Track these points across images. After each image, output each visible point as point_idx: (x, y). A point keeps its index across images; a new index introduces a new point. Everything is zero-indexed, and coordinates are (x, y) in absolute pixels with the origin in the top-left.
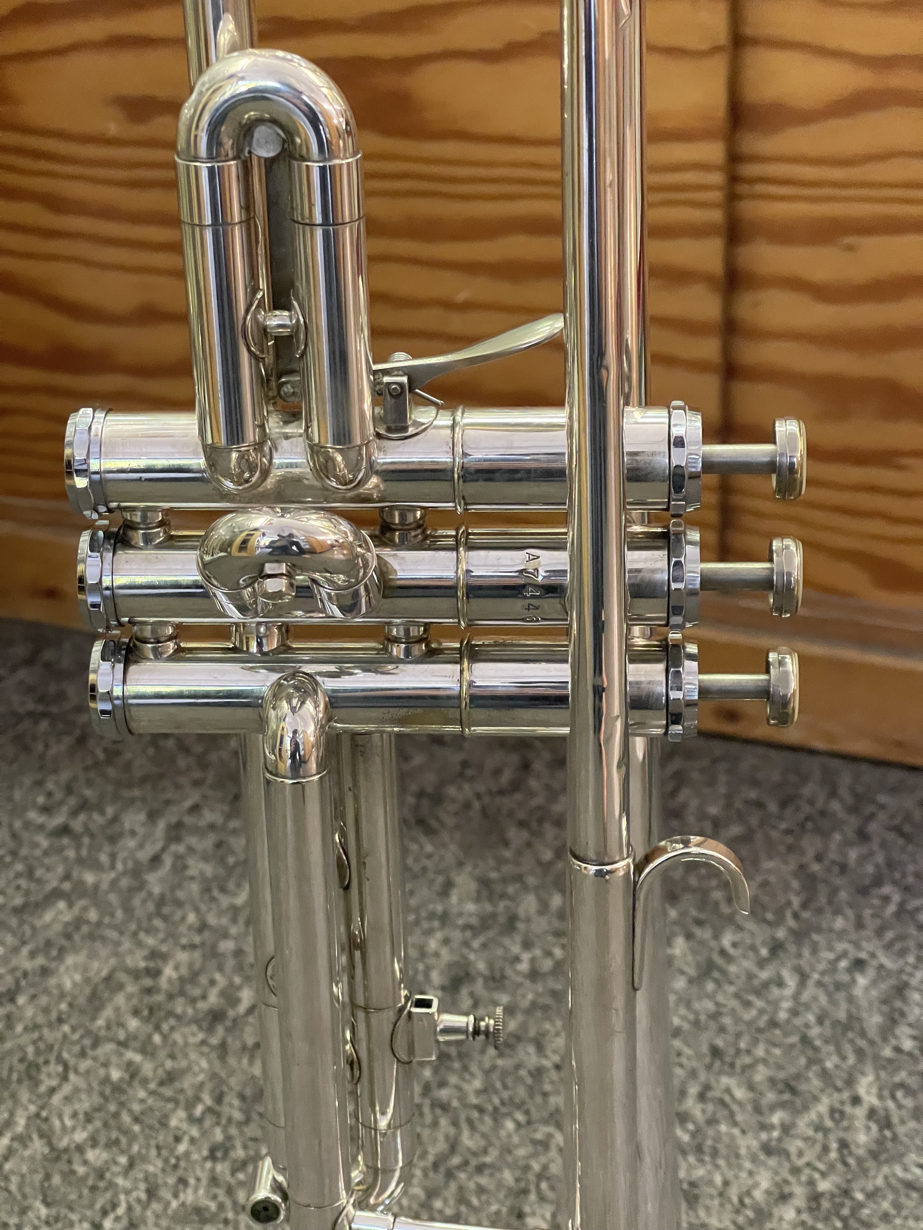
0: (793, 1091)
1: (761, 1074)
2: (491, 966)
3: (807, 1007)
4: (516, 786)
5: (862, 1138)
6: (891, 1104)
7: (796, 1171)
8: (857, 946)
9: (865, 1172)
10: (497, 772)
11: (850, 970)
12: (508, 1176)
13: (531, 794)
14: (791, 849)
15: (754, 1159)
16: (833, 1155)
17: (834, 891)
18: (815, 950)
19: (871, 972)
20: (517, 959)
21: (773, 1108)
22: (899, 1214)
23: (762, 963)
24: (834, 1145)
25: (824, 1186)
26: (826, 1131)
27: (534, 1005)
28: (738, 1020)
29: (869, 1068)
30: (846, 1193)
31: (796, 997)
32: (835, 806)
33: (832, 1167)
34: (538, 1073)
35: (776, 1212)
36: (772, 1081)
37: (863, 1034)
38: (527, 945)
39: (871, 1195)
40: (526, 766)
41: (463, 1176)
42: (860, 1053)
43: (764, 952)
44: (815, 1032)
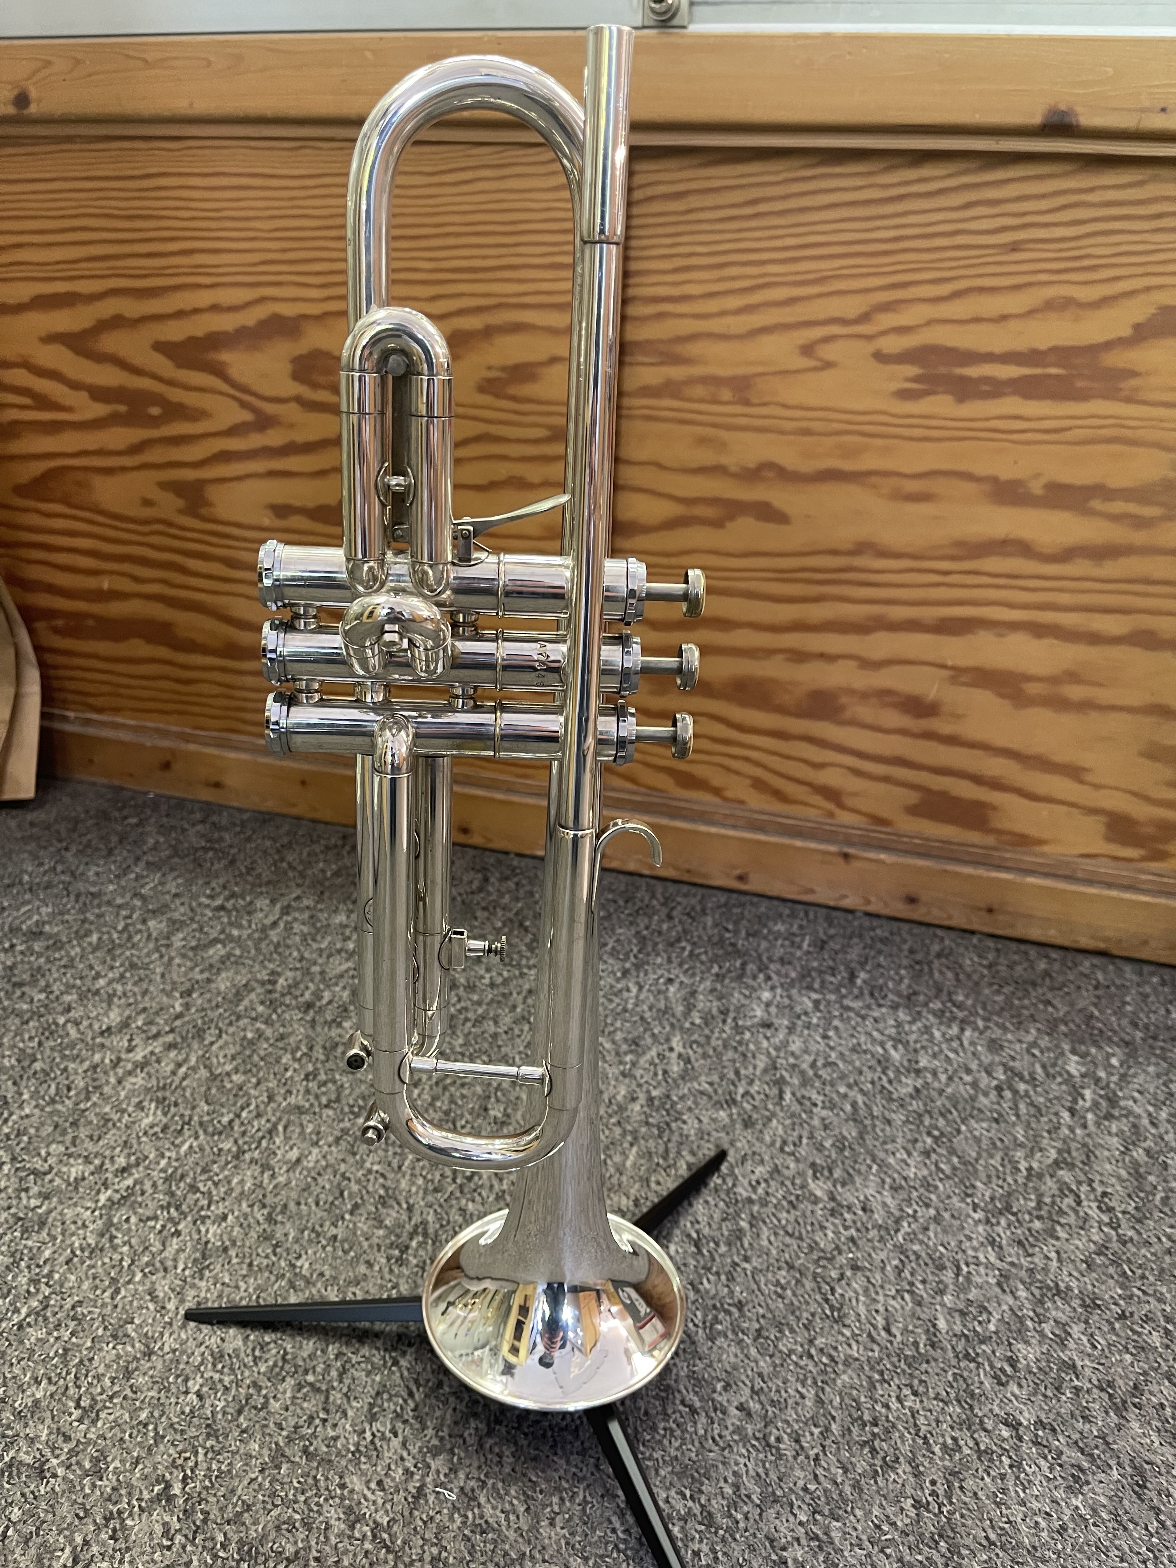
0: (637, 1045)
1: (619, 1036)
2: (468, 981)
3: (643, 1002)
4: (481, 890)
5: (675, 1069)
6: (691, 1052)
7: (640, 1086)
8: (669, 971)
9: (678, 1086)
10: (471, 882)
11: (665, 984)
12: (479, 1089)
13: (489, 894)
14: (631, 923)
15: (617, 1080)
16: (660, 1077)
17: (656, 944)
18: (646, 974)
19: (677, 985)
20: (482, 977)
21: (626, 1053)
22: (697, 1108)
23: (618, 980)
24: (660, 1073)
25: (655, 1093)
26: (656, 1065)
27: (492, 1000)
28: (605, 1008)
29: (678, 1033)
30: (668, 1097)
31: (637, 997)
32: (655, 902)
33: (659, 1083)
34: (495, 1036)
35: (630, 1107)
36: (625, 1040)
37: (673, 1015)
38: (488, 970)
39: (681, 1098)
40: (486, 880)
41: (452, 1089)
42: (672, 1025)
43: (619, 974)
44: (647, 1015)
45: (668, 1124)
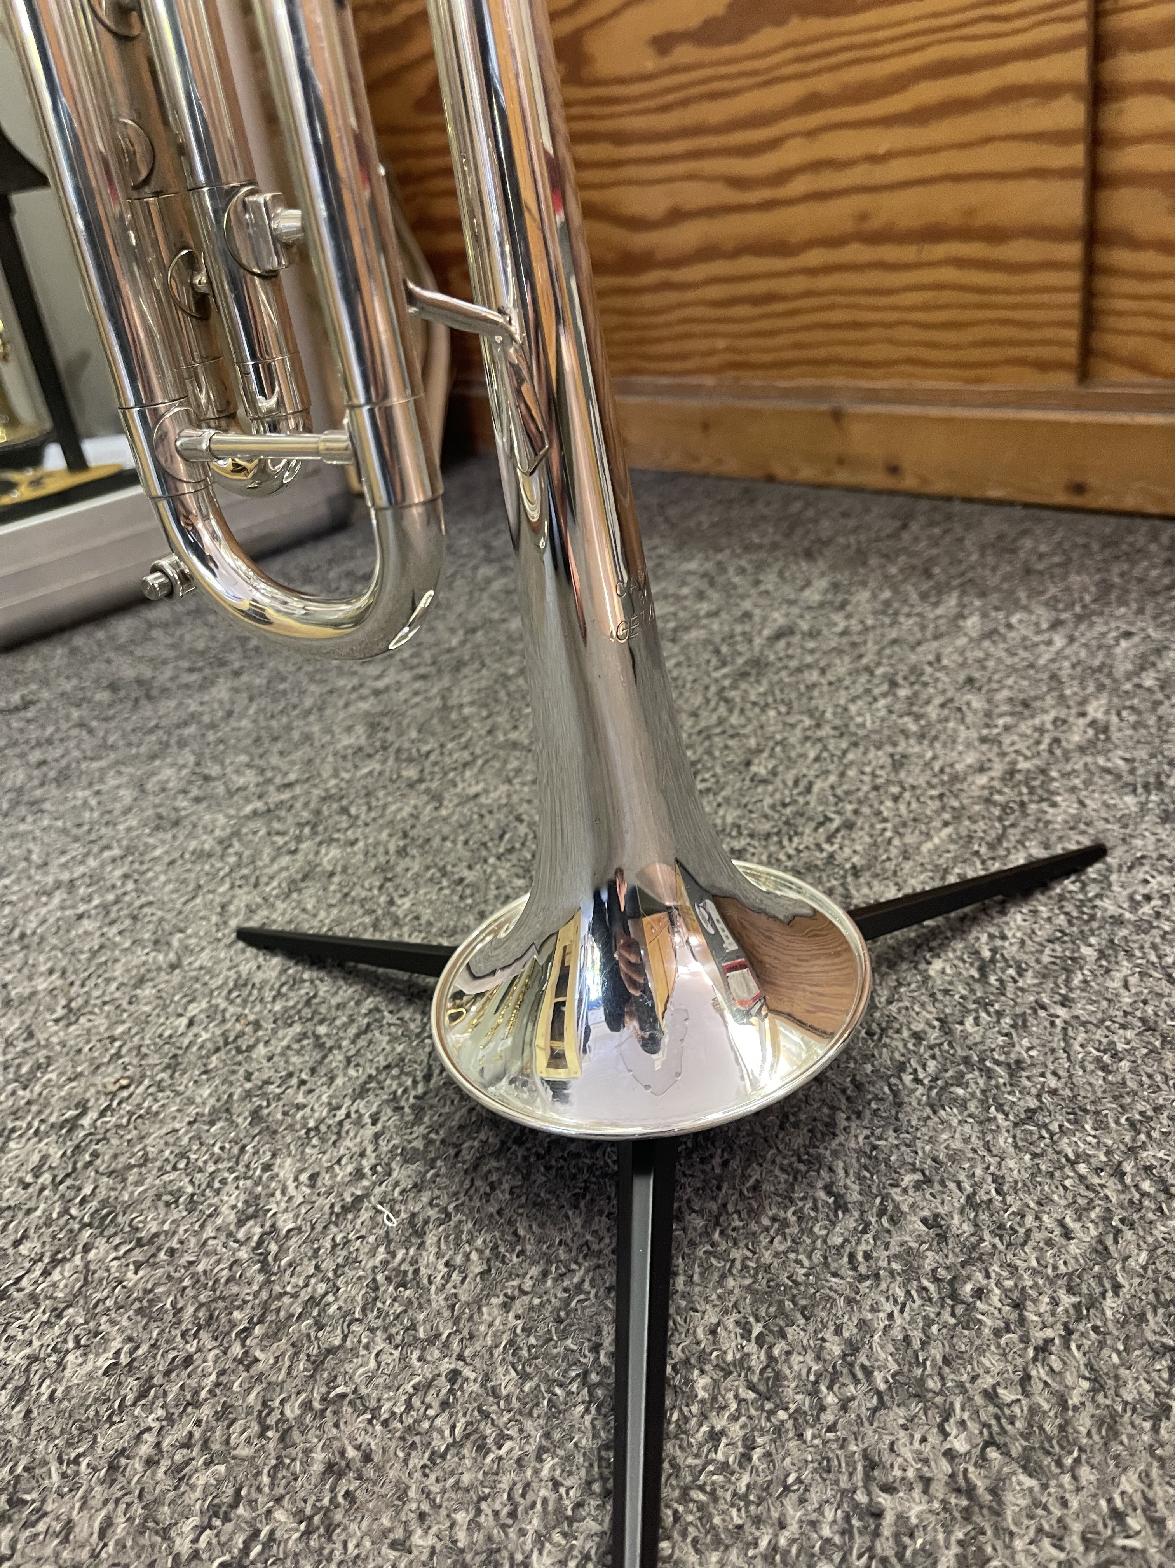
0: (1027, 706)
1: (1003, 695)
2: (812, 627)
3: (1066, 658)
4: (890, 537)
5: (1076, 738)
8: (1132, 624)
9: (1068, 760)
11: (1117, 638)
12: (752, 742)
13: (900, 541)
14: (1100, 570)
15: (969, 745)
17: (1126, 593)
19: (1136, 640)
20: (835, 625)
21: (1002, 715)
22: (1086, 789)
23: (1039, 632)
24: (1047, 741)
25: (1023, 765)
26: (1044, 732)
27: (833, 649)
28: (1000, 663)
29: (1105, 695)
30: (1044, 771)
31: (1059, 652)
33: (1037, 754)
34: (813, 686)
36: (1011, 700)
37: (1110, 675)
38: (848, 618)
39: (1066, 775)
40: (904, 527)
43: (1045, 626)
44: (1065, 672)
45: (1022, 804)
